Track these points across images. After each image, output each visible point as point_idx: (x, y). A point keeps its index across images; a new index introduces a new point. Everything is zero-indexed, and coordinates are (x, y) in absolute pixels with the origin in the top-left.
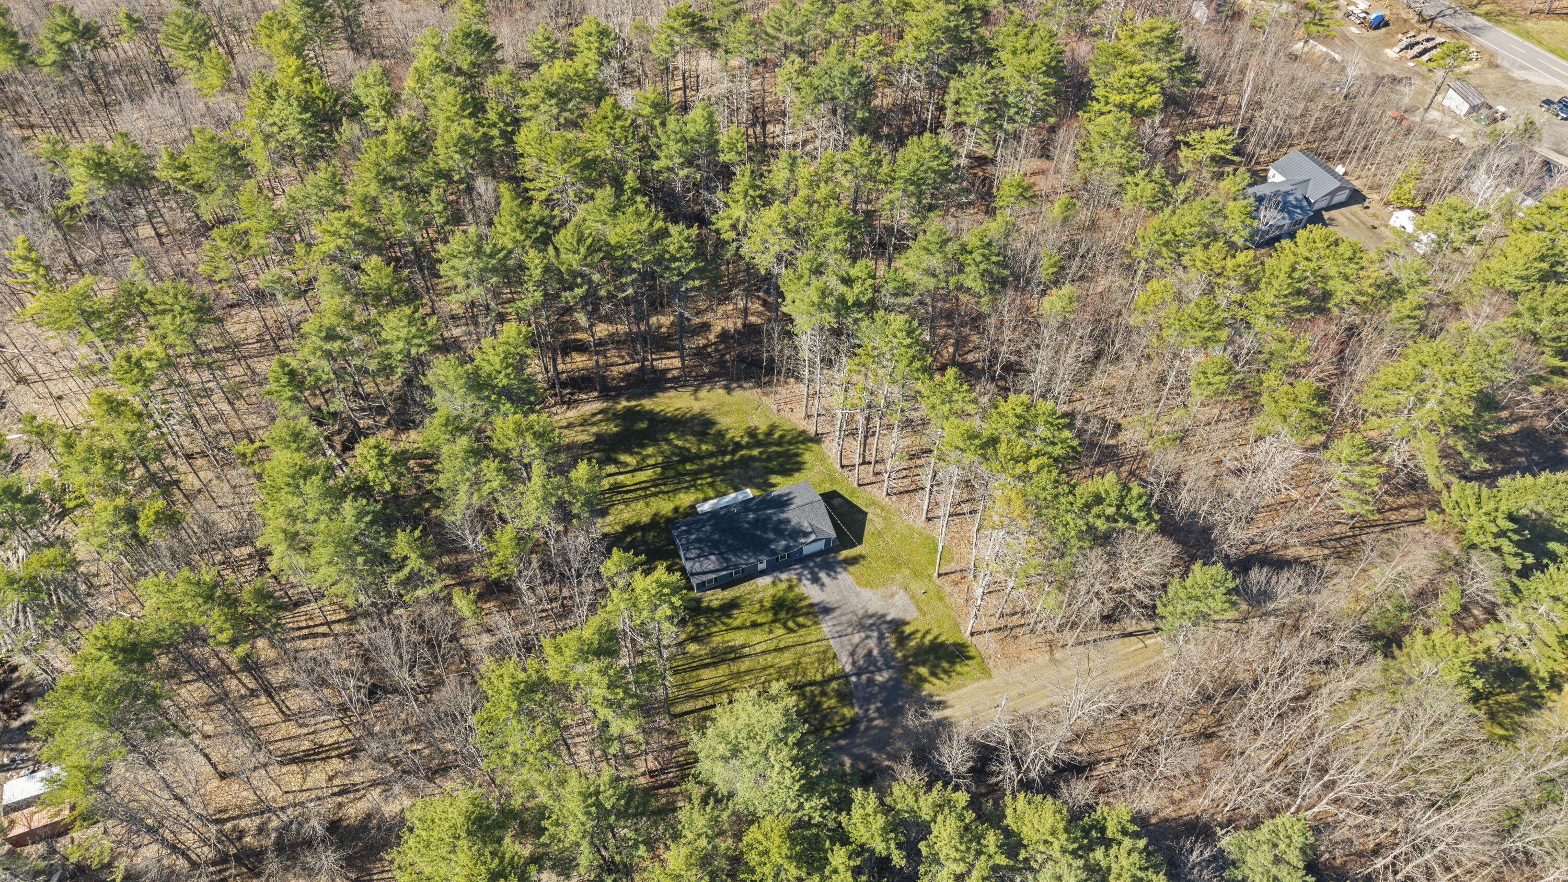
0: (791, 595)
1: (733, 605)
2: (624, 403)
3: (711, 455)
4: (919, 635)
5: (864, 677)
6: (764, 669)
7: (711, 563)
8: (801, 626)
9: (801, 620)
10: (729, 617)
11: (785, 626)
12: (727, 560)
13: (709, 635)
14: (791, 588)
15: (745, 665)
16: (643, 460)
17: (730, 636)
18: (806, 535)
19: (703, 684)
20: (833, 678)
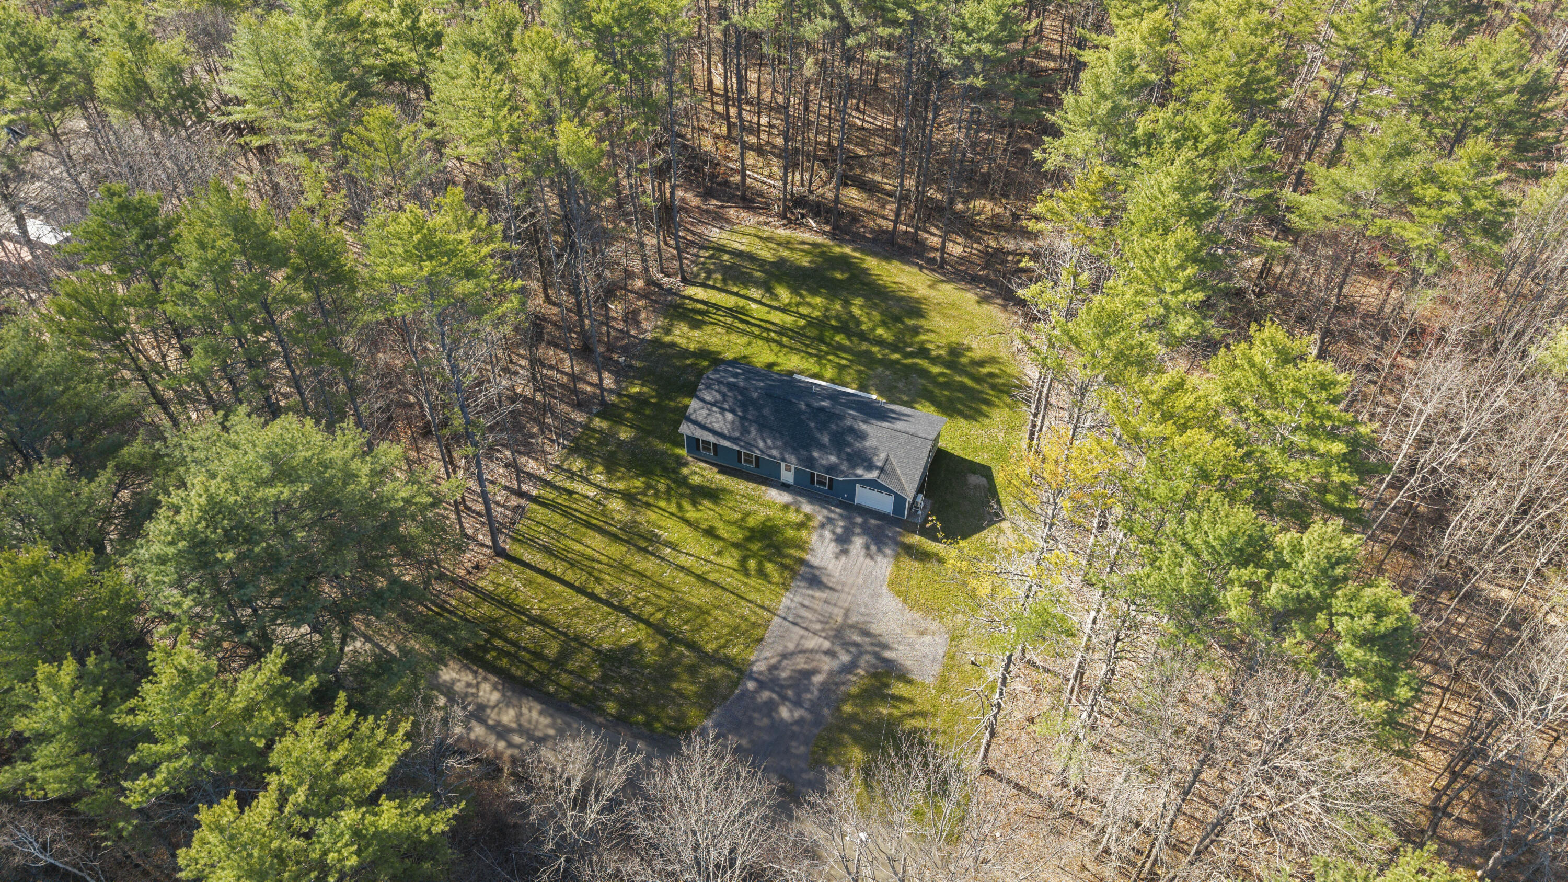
0: (790, 533)
1: (713, 495)
2: (847, 250)
3: (881, 342)
4: (907, 708)
5: (766, 695)
6: (660, 586)
7: (723, 421)
8: (763, 574)
9: (770, 567)
10: (694, 503)
11: (743, 562)
12: (745, 431)
13: (648, 505)
14: (800, 526)
15: (648, 565)
16: (798, 305)
17: (670, 523)
18: (870, 467)
19: (578, 547)
20: (727, 662)
